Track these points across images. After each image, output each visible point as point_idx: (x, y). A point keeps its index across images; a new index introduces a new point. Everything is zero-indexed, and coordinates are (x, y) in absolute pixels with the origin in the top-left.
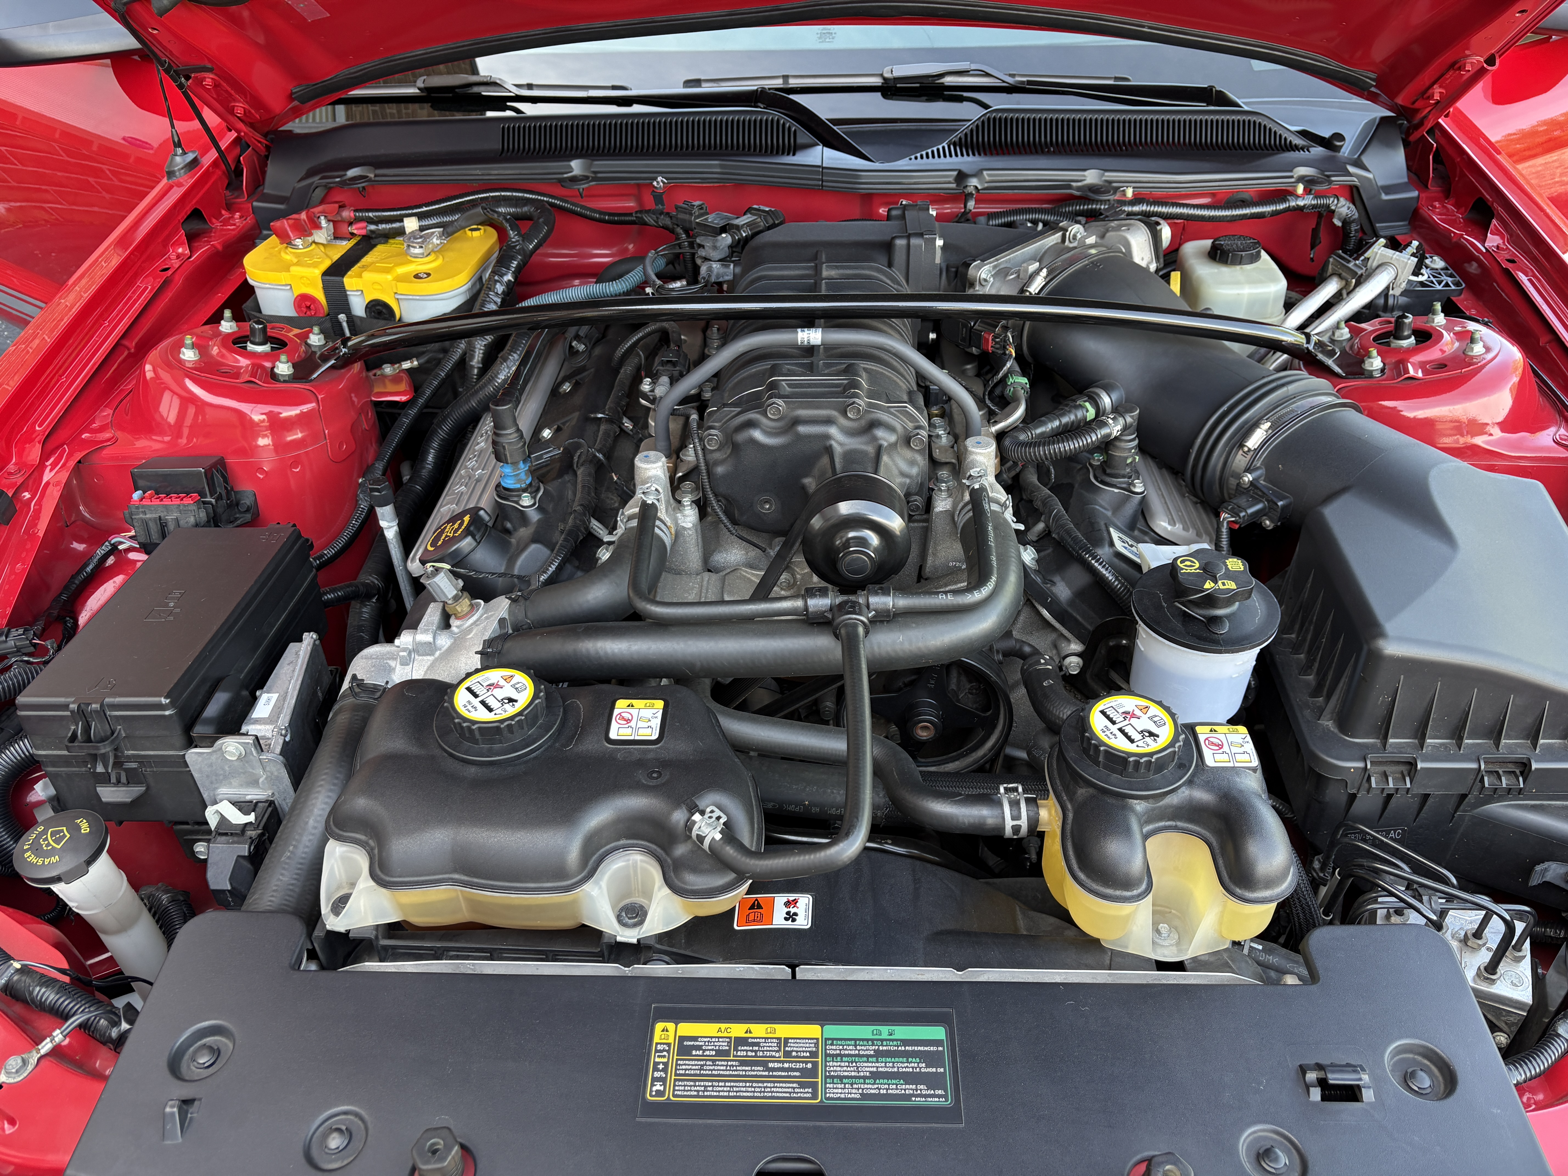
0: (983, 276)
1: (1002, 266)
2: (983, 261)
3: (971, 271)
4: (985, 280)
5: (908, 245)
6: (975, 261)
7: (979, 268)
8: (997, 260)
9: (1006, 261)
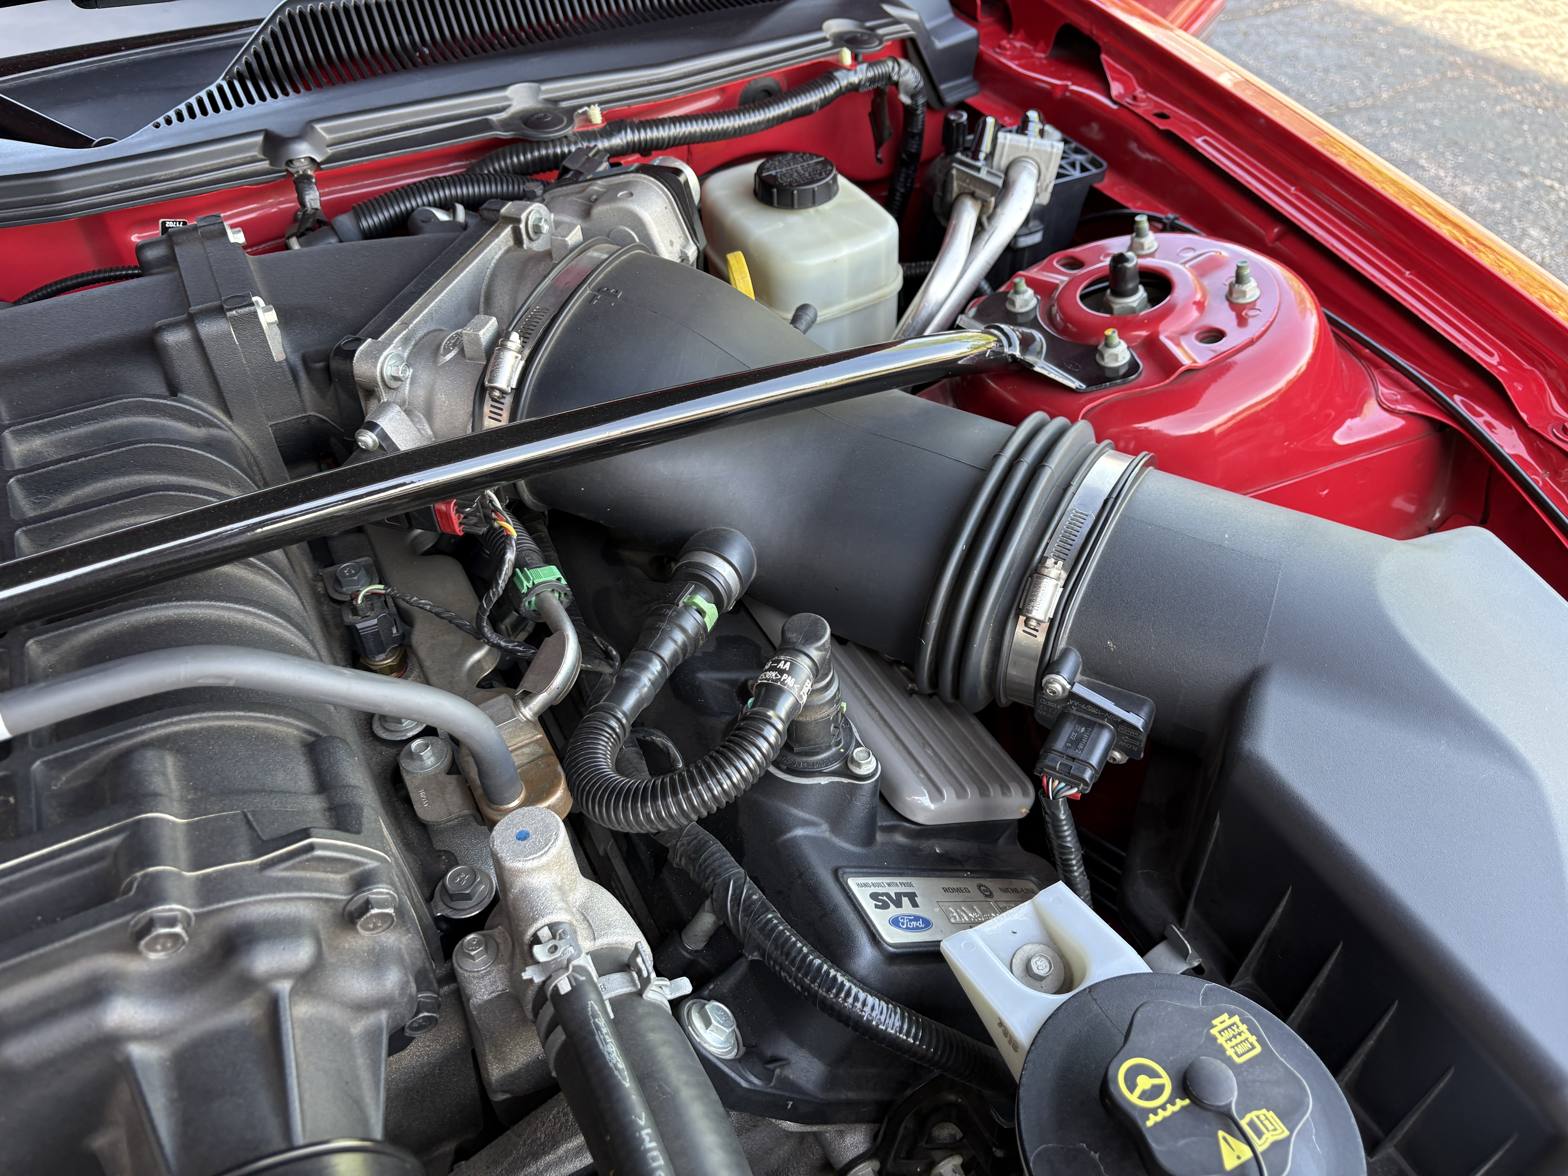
0: (389, 371)
1: (420, 334)
2: (375, 335)
3: (361, 366)
4: (396, 379)
5: (198, 340)
6: (360, 341)
7: (374, 355)
8: (406, 324)
9: (425, 321)
